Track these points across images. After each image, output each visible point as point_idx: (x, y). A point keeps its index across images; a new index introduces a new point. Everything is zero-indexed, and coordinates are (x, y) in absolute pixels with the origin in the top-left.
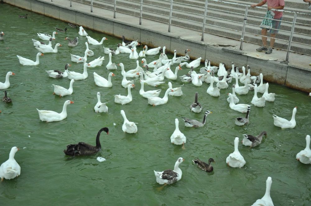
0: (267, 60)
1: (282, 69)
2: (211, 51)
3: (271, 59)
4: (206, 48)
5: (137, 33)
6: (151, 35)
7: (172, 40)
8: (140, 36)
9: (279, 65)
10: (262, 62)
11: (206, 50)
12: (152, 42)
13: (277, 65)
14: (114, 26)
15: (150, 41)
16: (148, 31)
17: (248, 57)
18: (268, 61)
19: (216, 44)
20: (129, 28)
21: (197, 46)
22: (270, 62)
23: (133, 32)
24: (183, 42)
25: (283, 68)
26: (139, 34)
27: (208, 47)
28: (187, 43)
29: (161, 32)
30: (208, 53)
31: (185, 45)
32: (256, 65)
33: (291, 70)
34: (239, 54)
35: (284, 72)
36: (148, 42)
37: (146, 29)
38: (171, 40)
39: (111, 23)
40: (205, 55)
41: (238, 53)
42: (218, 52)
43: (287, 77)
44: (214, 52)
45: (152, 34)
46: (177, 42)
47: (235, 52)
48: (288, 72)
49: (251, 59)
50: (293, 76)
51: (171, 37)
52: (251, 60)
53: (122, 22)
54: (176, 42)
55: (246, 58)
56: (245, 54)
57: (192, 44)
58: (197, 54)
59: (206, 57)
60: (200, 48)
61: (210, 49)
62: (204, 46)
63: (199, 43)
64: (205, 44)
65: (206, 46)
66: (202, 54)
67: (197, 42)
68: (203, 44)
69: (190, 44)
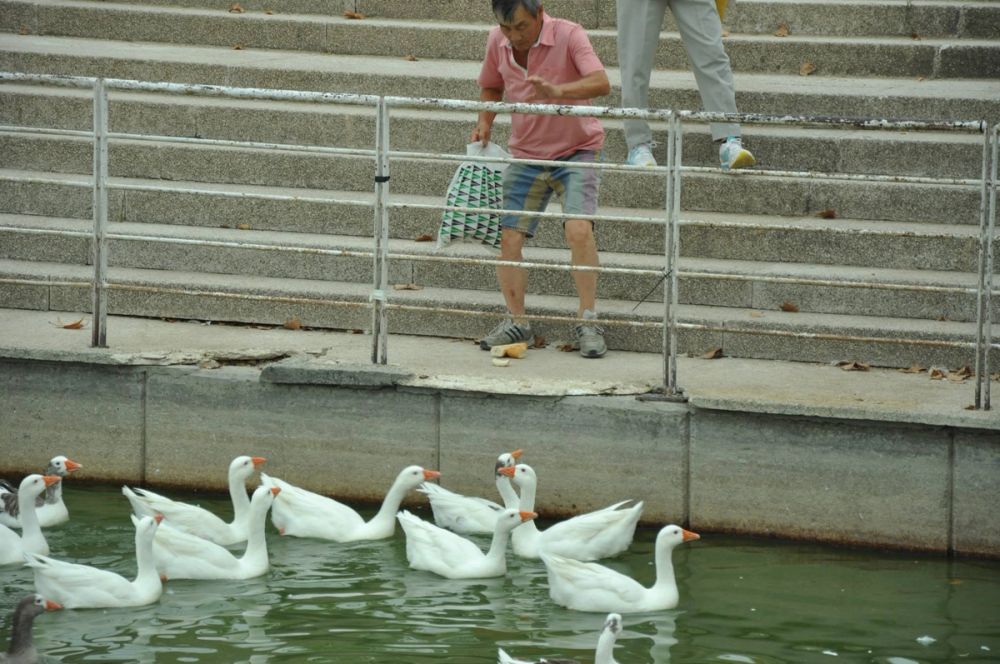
0: (560, 394)
1: (655, 434)
2: (181, 402)
3: (576, 387)
4: (140, 387)
9: (634, 413)
10: (530, 413)
11: (144, 395)
13: (622, 416)
17: (438, 394)
18: (564, 401)
19: (198, 357)
21: (71, 380)
22: (580, 401)
25: (659, 424)
27: (160, 379)
30: (157, 417)
32: (494, 434)
33: (710, 428)
34: (384, 388)
35: (670, 445)
40: (144, 433)
41: (377, 382)
42: (233, 396)
43: (693, 476)
44: (205, 400)
47: (352, 375)
48: (693, 445)
49: (459, 407)
50: (724, 463)
52: (461, 409)
55: (428, 406)
56: (418, 383)
57: (30, 378)
58: (77, 437)
59: (152, 440)
60: (99, 394)
61: (176, 387)
62: (128, 375)
63: (88, 359)
64: (135, 363)
65: (144, 369)
66: (115, 431)
67: (70, 354)
68: (123, 362)
69: (14, 378)
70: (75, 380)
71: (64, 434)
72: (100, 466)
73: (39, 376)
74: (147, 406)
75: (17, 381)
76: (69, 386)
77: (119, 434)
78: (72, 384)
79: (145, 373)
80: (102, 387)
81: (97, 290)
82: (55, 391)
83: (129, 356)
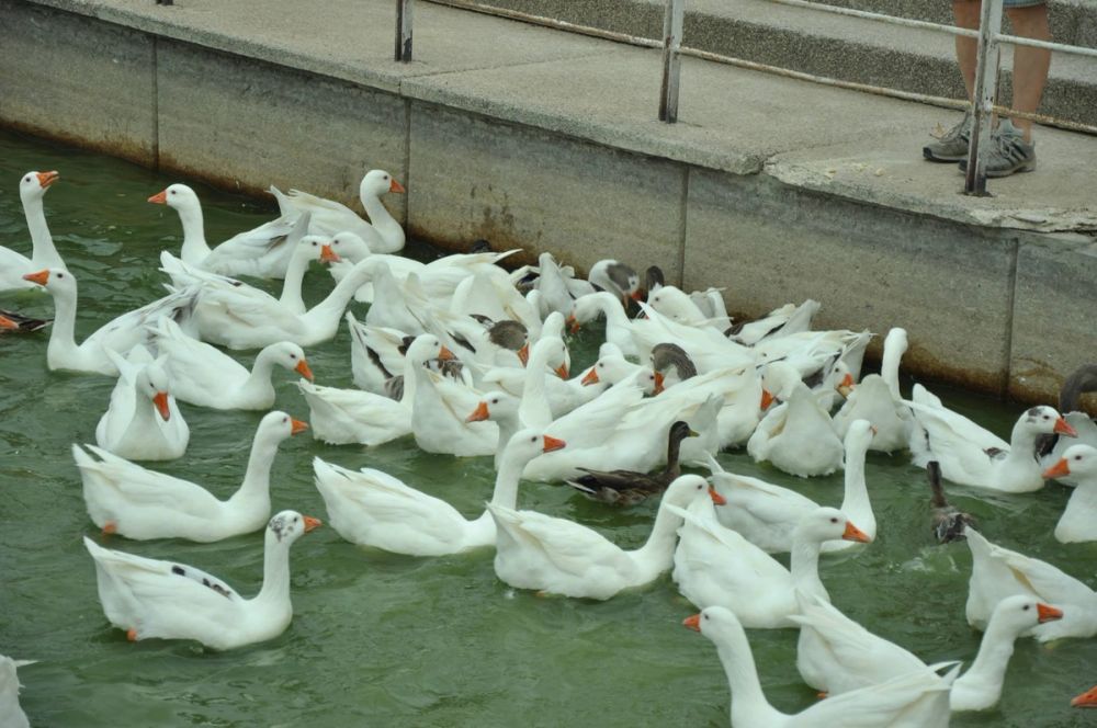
2: (1059, 288)
4: (1008, 259)
5: (377, 137)
6: (506, 157)
7: (699, 188)
8: (407, 161)
11: (1013, 271)
12: (509, 219)
14: (162, 81)
15: (497, 207)
16: (472, 115)
20: (301, 92)
21: (925, 238)
23: (339, 126)
24: (792, 212)
26: (395, 141)
27: (1036, 252)
28: (828, 220)
29: (596, 121)
30: (1028, 304)
31: (816, 230)
36: (480, 218)
37: (455, 98)
38: (684, 198)
39: (135, 50)
40: (1009, 324)
45: (511, 143)
46: (747, 213)
51: (685, 169)
53: (231, 42)
54: (733, 209)
57: (878, 228)
58: (928, 317)
59: (1018, 335)
60: (957, 262)
61: (1055, 267)
62: (995, 240)
63: (942, 212)
64: (1005, 224)
65: (1016, 235)
66: (973, 316)
67: (921, 203)
68: (985, 222)
69: (859, 226)
70: (930, 238)
71: (912, 310)
72: (952, 359)
73: (886, 226)
74: (1016, 288)
75: (862, 229)
76: (922, 246)
77: (978, 322)
78: (927, 243)
79: (1016, 240)
80: (962, 253)
81: (978, 113)
82: (905, 250)
83: (996, 214)
